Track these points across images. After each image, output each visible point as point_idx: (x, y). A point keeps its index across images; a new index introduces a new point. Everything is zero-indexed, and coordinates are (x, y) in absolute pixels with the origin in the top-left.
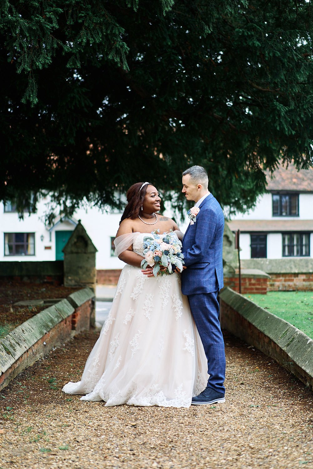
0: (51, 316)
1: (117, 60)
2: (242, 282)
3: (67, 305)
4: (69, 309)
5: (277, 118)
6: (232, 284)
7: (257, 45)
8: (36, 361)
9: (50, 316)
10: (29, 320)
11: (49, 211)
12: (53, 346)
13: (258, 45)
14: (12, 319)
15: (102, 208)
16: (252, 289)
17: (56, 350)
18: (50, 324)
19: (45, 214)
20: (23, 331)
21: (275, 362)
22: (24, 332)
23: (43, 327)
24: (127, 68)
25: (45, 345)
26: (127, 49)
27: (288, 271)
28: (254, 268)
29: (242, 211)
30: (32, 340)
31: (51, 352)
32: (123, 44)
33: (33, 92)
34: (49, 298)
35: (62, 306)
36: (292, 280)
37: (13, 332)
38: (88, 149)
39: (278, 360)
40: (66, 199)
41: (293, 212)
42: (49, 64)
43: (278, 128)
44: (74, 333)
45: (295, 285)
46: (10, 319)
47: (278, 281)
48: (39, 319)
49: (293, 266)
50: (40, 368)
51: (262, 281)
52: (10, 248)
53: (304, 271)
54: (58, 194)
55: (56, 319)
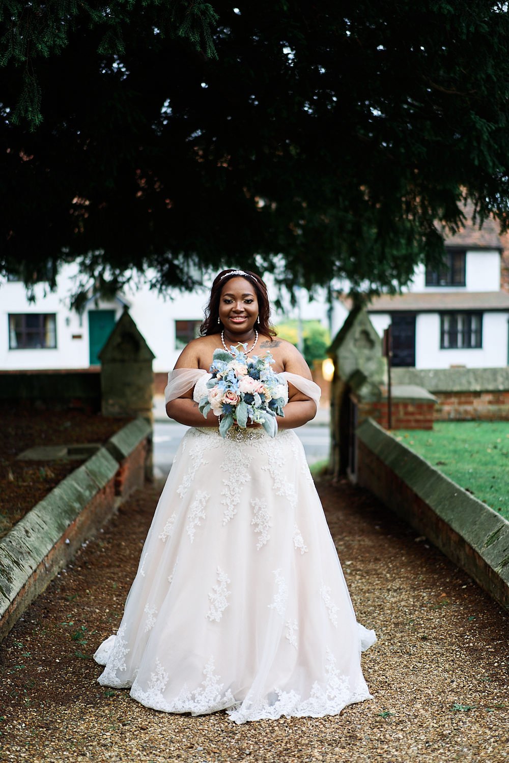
0: (79, 489)
1: (195, 38)
2: (393, 409)
3: (107, 460)
4: (110, 467)
5: (475, 144)
6: (377, 414)
7: (446, 12)
8: (52, 581)
9: (76, 489)
10: (39, 506)
11: (77, 288)
12: (82, 540)
13: (449, 11)
14: (10, 497)
15: (164, 292)
16: (409, 421)
17: (88, 546)
18: (77, 505)
19: (69, 294)
20: (27, 532)
21: (474, 582)
22: (29, 535)
23: (63, 514)
24: (214, 54)
25: (68, 544)
26: (213, 16)
27: (464, 388)
28: (410, 383)
29: (392, 291)
30: (43, 547)
31: (79, 552)
32: (207, 7)
33: (32, 101)
34: (78, 441)
35: (98, 464)
36: (471, 403)
37: (8, 539)
38: (139, 188)
39: (480, 580)
40: (104, 269)
41: (457, 278)
42: (63, 46)
43: (476, 163)
44: (118, 502)
45: (475, 410)
46: (7, 497)
47: (448, 404)
48: (58, 498)
49: (472, 380)
50: (59, 599)
51: (425, 408)
52: (19, 336)
53: (491, 387)
54: (90, 262)
55: (87, 493)
